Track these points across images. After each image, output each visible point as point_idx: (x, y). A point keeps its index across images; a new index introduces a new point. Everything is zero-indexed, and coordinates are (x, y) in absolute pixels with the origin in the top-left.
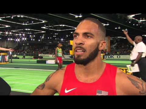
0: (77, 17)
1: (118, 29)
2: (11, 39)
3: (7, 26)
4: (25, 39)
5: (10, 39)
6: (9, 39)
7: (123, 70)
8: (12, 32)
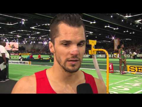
0: (91, 23)
1: (126, 32)
2: (41, 43)
3: (38, 33)
6: (39, 43)
7: (135, 67)
8: (42, 37)
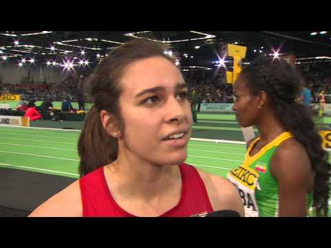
2: (54, 63)
4: (87, 63)
5: (51, 62)
6: (49, 63)
